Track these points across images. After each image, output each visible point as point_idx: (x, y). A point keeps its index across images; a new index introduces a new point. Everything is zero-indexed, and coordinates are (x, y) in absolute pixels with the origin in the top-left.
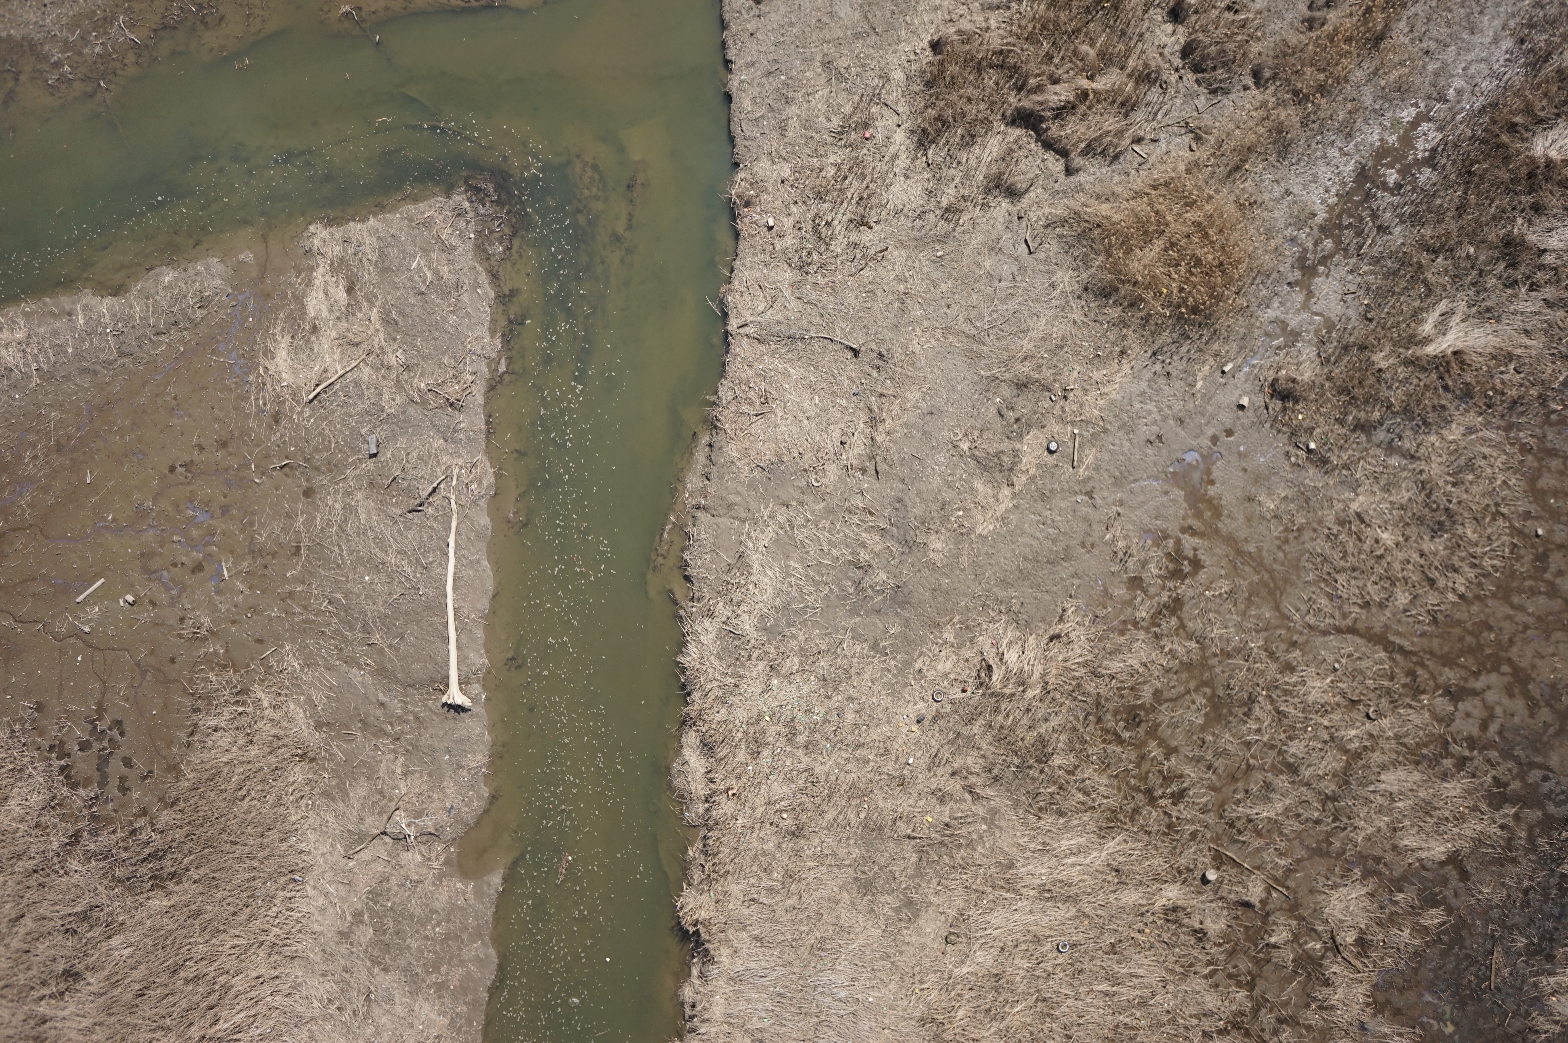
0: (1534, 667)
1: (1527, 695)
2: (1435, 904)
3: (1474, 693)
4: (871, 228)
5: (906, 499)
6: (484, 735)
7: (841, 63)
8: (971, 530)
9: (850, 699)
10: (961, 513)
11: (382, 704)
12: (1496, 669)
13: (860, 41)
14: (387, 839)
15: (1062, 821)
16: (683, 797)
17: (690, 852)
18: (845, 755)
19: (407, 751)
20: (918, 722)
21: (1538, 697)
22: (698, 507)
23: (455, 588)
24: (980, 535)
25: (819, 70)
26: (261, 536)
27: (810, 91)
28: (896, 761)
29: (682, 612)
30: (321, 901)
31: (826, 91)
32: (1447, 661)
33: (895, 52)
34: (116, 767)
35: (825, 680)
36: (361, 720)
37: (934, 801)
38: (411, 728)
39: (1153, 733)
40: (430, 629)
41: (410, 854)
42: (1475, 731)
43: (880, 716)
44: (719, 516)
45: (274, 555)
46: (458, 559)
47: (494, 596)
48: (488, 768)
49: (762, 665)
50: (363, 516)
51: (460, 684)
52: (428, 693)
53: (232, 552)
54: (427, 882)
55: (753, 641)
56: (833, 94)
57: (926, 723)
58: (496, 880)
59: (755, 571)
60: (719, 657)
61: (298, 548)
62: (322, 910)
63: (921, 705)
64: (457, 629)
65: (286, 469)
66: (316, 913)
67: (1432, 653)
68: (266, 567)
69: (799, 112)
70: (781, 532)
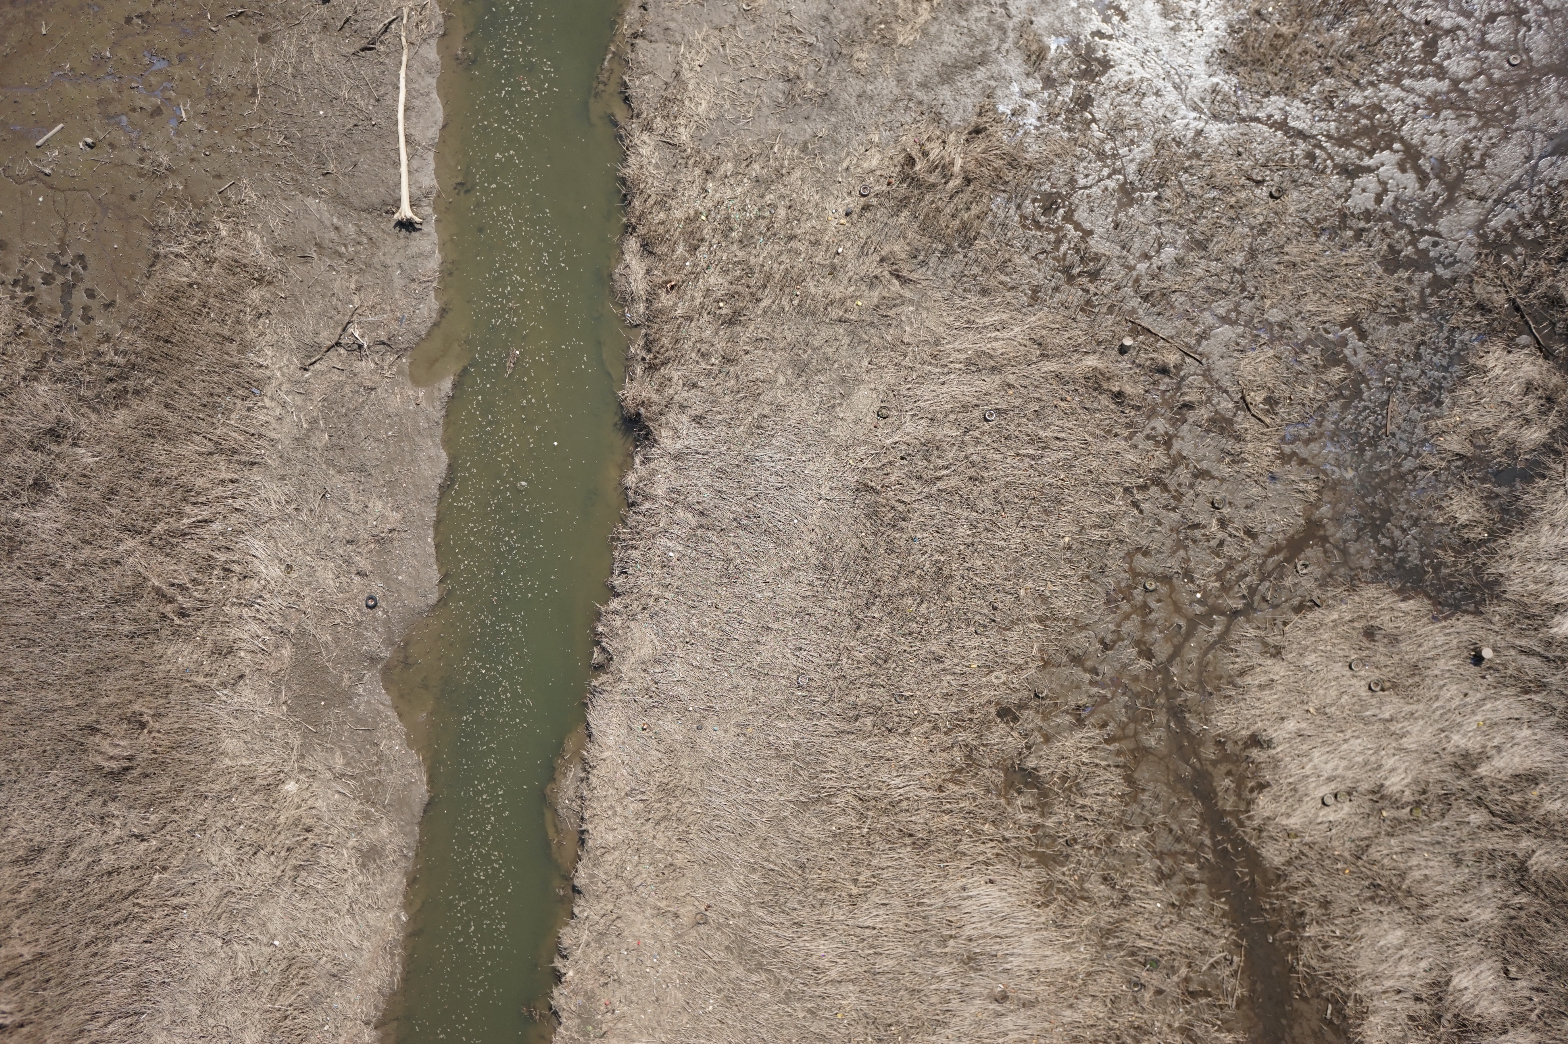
0: (1424, 143)
1: (1418, 170)
2: (1337, 363)
3: (1369, 170)
5: (832, 17)
6: (434, 252)
8: (894, 40)
9: (782, 197)
10: (883, 26)
11: (337, 228)
12: (1389, 147)
14: (342, 351)
15: (985, 300)
16: (624, 299)
17: (632, 350)
18: (777, 247)
19: (361, 269)
20: (847, 214)
21: (1428, 170)
22: (636, 35)
23: (406, 118)
24: (901, 45)
26: (218, 79)
28: (827, 251)
29: (622, 132)
30: (278, 411)
32: (1343, 141)
34: (79, 297)
35: (757, 181)
36: (316, 244)
37: (863, 287)
38: (365, 249)
39: (1068, 217)
40: (382, 156)
41: (363, 363)
42: (1371, 205)
43: (810, 211)
44: (656, 41)
45: (231, 97)
46: (408, 91)
47: (444, 127)
48: (439, 283)
49: (697, 172)
50: (316, 56)
51: (411, 206)
52: (380, 215)
53: (190, 97)
54: (379, 390)
55: (689, 151)
57: (855, 216)
58: (447, 385)
59: (690, 87)
60: (657, 167)
61: (255, 89)
62: (279, 419)
63: (848, 200)
64: (408, 155)
65: (242, 18)
66: (274, 422)
67: (1329, 137)
68: (223, 108)
70: (713, 52)
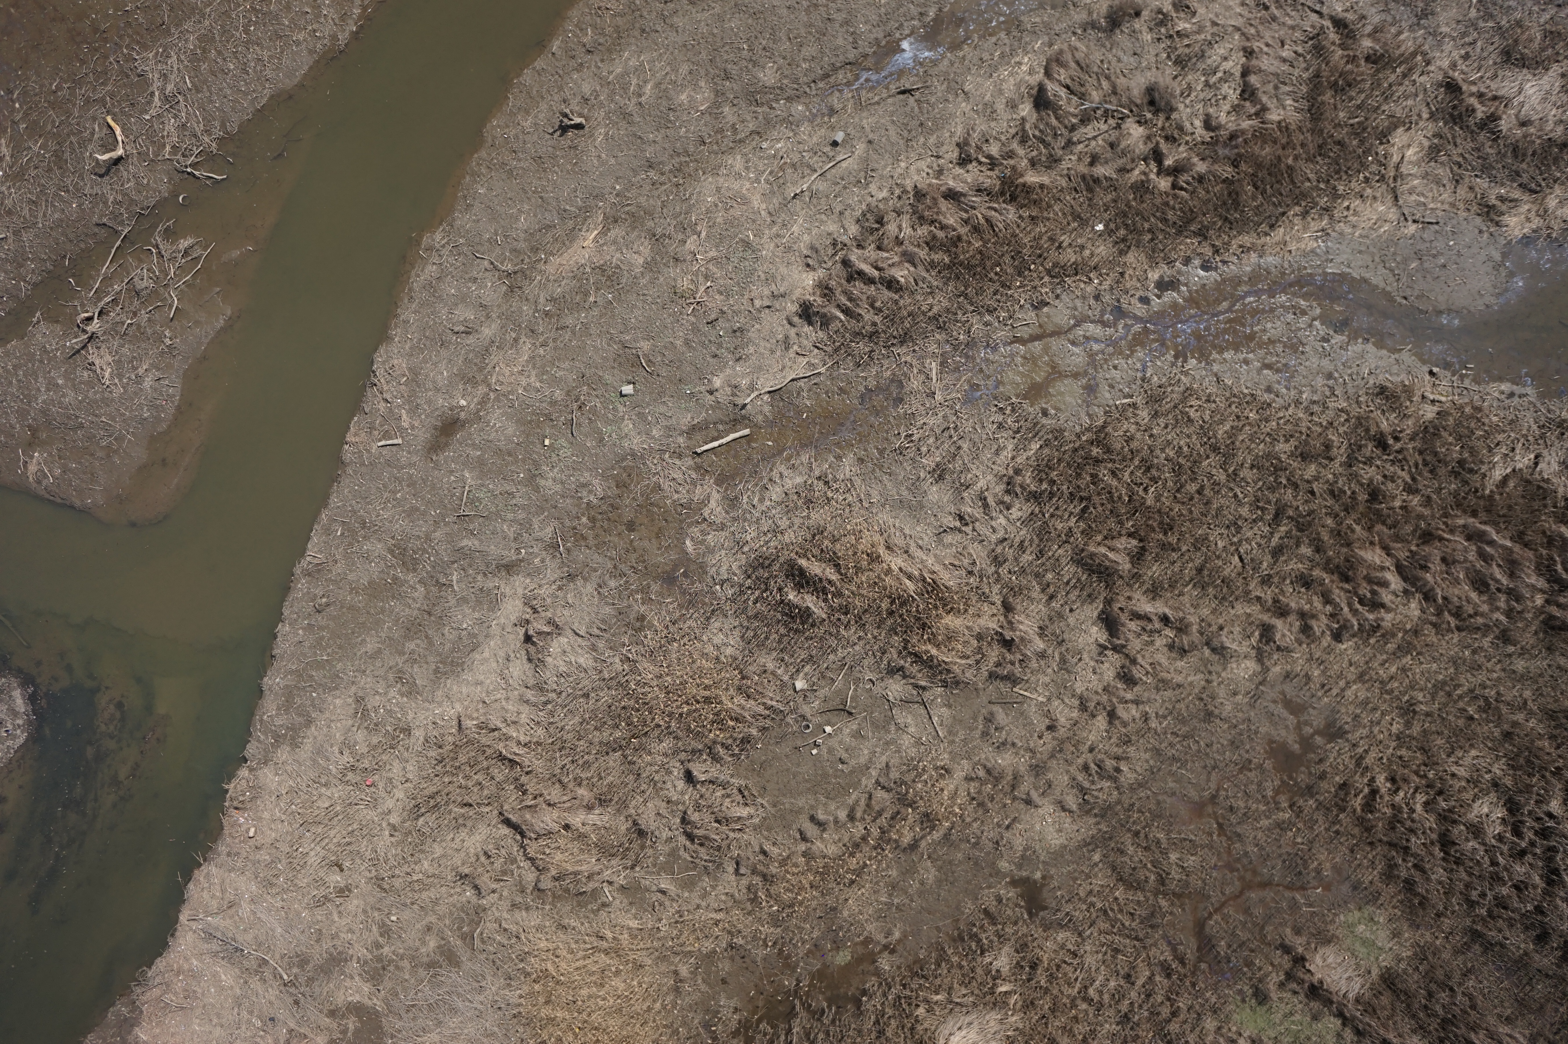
4: (342, 870)
7: (373, 701)
13: (399, 685)
25: (350, 700)
27: (333, 718)
31: (350, 722)
33: (427, 710)
56: (355, 729)
69: (316, 733)
